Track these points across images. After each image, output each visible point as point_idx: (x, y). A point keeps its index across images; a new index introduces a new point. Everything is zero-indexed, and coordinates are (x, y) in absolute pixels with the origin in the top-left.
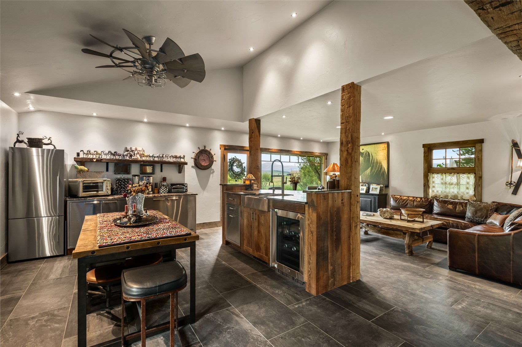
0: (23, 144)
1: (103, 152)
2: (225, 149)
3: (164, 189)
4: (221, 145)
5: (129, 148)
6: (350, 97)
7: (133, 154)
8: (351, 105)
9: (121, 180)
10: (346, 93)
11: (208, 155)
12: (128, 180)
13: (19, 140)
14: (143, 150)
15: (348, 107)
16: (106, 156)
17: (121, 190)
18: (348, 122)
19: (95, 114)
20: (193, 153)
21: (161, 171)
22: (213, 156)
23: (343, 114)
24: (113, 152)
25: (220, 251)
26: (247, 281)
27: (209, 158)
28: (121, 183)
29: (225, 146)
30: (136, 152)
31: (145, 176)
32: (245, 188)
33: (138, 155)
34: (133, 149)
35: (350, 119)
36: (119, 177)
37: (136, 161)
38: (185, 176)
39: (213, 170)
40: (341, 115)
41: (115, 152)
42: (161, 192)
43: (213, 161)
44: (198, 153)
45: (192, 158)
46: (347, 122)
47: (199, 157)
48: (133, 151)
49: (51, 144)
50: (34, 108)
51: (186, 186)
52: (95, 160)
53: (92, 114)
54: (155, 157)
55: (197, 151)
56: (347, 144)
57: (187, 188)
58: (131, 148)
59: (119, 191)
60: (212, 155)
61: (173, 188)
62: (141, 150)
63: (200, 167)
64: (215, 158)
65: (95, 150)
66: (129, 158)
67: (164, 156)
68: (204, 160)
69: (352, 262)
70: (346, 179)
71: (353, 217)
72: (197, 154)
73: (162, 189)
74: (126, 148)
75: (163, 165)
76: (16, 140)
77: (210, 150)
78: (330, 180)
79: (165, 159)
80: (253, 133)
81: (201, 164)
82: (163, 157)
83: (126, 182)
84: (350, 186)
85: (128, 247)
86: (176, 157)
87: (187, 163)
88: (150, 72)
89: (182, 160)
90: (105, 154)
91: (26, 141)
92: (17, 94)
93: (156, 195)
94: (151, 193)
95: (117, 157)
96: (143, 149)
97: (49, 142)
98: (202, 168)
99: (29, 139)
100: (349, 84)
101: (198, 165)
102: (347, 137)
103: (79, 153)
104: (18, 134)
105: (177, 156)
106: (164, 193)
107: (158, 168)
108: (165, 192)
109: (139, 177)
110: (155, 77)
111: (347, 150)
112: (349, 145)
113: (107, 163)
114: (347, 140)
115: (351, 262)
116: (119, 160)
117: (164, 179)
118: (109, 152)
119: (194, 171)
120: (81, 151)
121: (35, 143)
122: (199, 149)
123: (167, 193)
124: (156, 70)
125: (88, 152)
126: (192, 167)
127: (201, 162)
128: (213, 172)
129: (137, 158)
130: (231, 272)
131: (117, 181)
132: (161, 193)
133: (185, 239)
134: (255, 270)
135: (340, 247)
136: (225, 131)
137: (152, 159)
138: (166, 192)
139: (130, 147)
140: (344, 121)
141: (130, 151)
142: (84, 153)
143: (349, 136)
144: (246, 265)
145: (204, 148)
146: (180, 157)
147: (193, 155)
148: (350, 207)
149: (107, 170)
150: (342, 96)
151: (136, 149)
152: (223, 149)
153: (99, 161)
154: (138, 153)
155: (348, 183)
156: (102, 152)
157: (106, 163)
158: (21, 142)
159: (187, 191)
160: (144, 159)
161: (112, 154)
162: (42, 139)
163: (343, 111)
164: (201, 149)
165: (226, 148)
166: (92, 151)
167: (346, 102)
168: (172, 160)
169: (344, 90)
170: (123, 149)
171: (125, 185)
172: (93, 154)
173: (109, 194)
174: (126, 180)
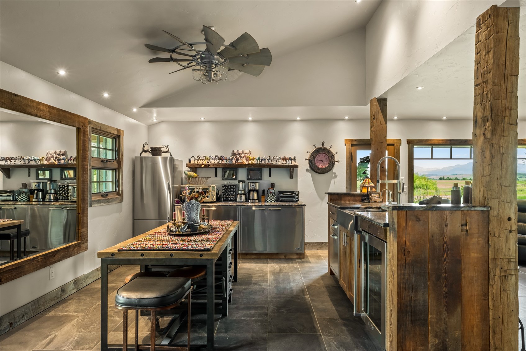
0: (148, 153)
1: (211, 157)
2: (352, 145)
3: (271, 197)
4: (346, 140)
5: (236, 152)
6: (489, 35)
7: (239, 158)
8: (490, 50)
9: (227, 187)
10: (483, 29)
11: (327, 154)
12: (234, 187)
13: (144, 150)
14: (250, 153)
15: (485, 55)
16: (214, 161)
17: (228, 197)
18: (486, 82)
19: (202, 119)
20: (308, 152)
21: (270, 176)
22: (333, 156)
23: (479, 68)
24: (220, 157)
25: (317, 281)
26: (314, 327)
27: (329, 158)
28: (227, 189)
29: (352, 140)
30: (243, 155)
31: (250, 182)
32: (361, 198)
33: (244, 158)
34: (240, 152)
35: (488, 75)
36: (225, 183)
37: (242, 166)
38: (298, 182)
39: (335, 173)
40: (475, 70)
41: (221, 157)
42: (268, 200)
43: (335, 162)
44: (313, 152)
45: (306, 159)
46: (484, 82)
47: (314, 158)
48: (240, 154)
49: (168, 152)
50: (157, 120)
51: (296, 194)
52: (203, 166)
53: (201, 119)
54: (262, 160)
55: (312, 150)
56: (484, 122)
57: (298, 197)
58: (238, 151)
59: (225, 198)
60: (332, 154)
61: (282, 197)
62: (248, 153)
63: (316, 171)
64: (337, 158)
65: (205, 156)
66: (235, 162)
67: (272, 158)
68: (322, 160)
69: (494, 343)
70: (483, 188)
71: (495, 259)
72: (312, 154)
73: (269, 197)
74: (233, 151)
75: (272, 169)
76: (142, 150)
77: (331, 147)
78: (453, 188)
79: (274, 162)
80: (374, 119)
81: (317, 166)
82: (270, 159)
83: (232, 188)
84: (488, 199)
85: (142, 255)
86: (285, 159)
87: (298, 165)
88: (209, 67)
89: (293, 162)
90: (212, 159)
91: (150, 150)
92: (135, 110)
93: (263, 204)
94: (257, 201)
95: (224, 162)
96: (249, 151)
97: (166, 150)
98: (319, 172)
99: (151, 148)
100: (488, 10)
101: (314, 168)
102: (484, 109)
103: (191, 159)
104: (144, 145)
105: (286, 157)
106: (271, 202)
107: (266, 172)
108: (271, 200)
109: (245, 183)
110: (214, 71)
111: (484, 134)
112: (488, 124)
113: (216, 169)
114: (484, 115)
115: (492, 342)
116: (225, 165)
117: (273, 186)
118: (216, 157)
119: (309, 175)
120: (192, 157)
121: (156, 152)
122: (315, 147)
123: (274, 202)
124: (215, 63)
125: (198, 157)
126: (307, 170)
127: (318, 164)
128: (336, 176)
129: (242, 162)
130: (305, 310)
131: (223, 187)
132: (268, 202)
133: (201, 255)
134: (339, 315)
135: (459, 309)
136: (350, 120)
137: (259, 162)
138: (273, 200)
139: (236, 150)
140: (479, 81)
141: (237, 155)
142: (195, 159)
143: (488, 107)
144: (333, 306)
145: (322, 146)
146: (290, 159)
147: (308, 156)
148: (488, 240)
149: (216, 176)
150: (477, 36)
151: (243, 152)
152: (349, 144)
153: (207, 166)
154: (245, 156)
155: (485, 195)
156: (209, 157)
157: (214, 168)
158: (146, 151)
159: (298, 200)
160: (250, 162)
161: (219, 159)
162: (160, 148)
163: (478, 64)
164: (318, 146)
165: (354, 143)
166: (201, 157)
167: (483, 45)
168: (280, 162)
169: (480, 24)
170: (231, 153)
171: (231, 192)
172: (203, 160)
173: (214, 201)
174: (232, 186)
